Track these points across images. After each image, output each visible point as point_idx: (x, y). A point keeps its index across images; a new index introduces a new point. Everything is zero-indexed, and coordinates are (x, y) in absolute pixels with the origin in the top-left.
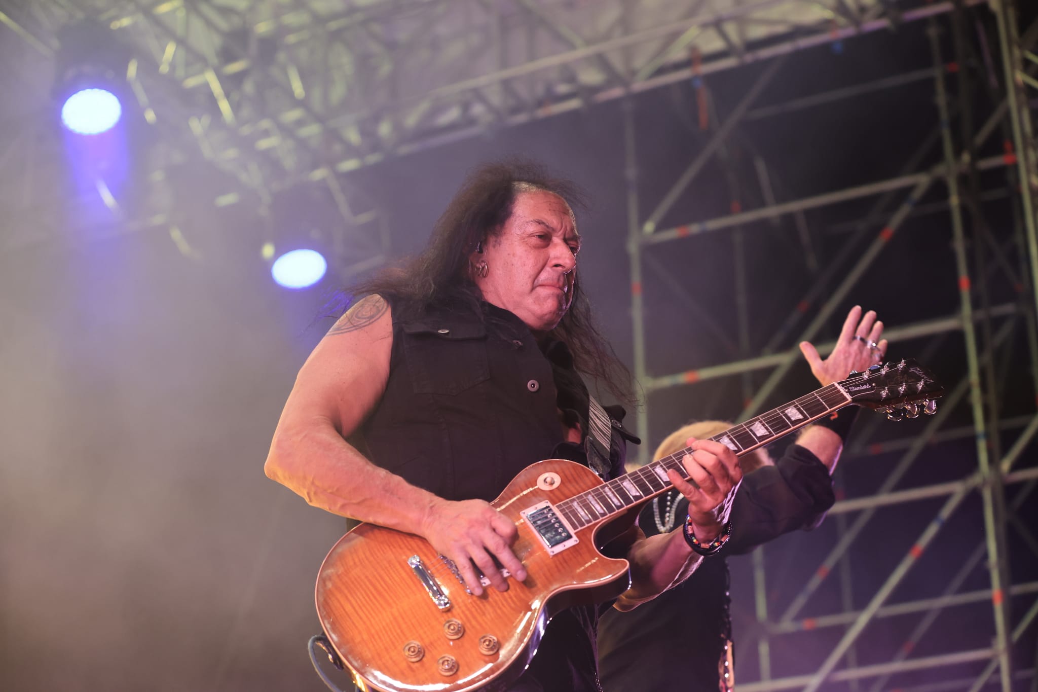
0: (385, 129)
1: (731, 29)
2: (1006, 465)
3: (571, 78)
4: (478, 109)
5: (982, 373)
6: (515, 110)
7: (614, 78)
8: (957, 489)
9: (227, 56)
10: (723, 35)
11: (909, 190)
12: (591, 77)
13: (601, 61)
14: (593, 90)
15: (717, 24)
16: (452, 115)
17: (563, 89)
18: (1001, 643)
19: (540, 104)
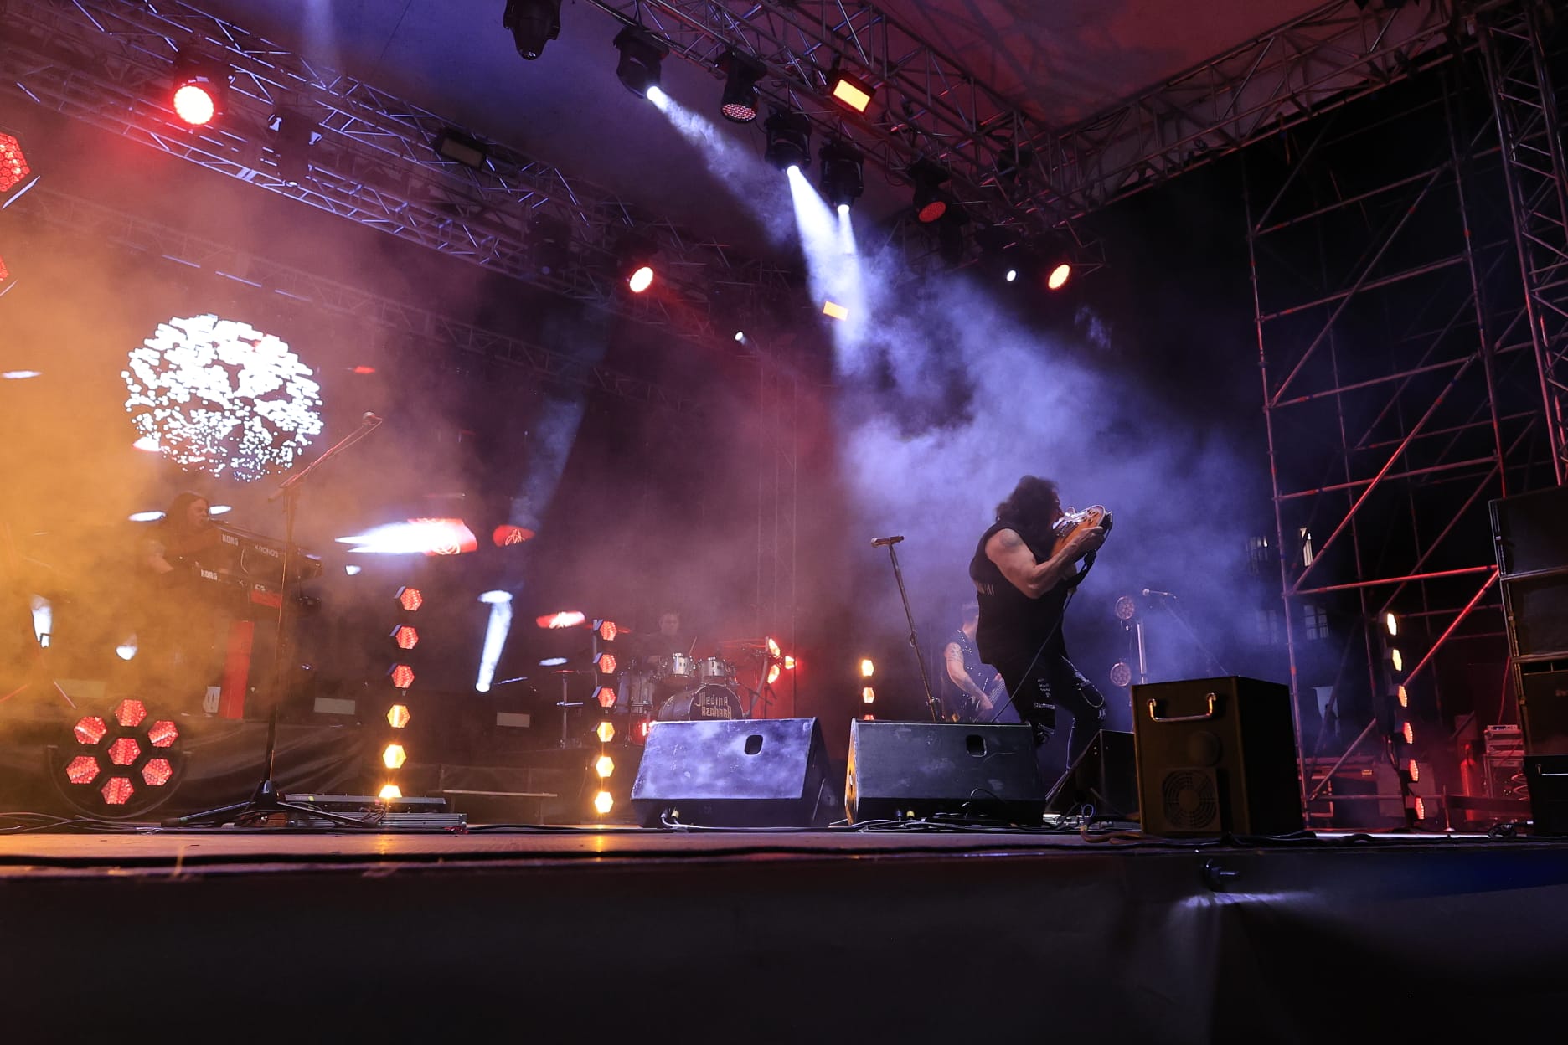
0: (1096, 193)
1: (1302, 100)
2: (1498, 344)
3: (1205, 145)
4: (1149, 172)
5: (1479, 290)
6: (1173, 169)
7: (1230, 141)
8: (1467, 361)
9: (1002, 165)
10: (1298, 105)
11: (1430, 177)
12: (1214, 143)
13: (1221, 133)
14: (1219, 150)
15: (1293, 98)
16: (1134, 178)
17: (1199, 153)
18: (1498, 454)
19: (1187, 164)
